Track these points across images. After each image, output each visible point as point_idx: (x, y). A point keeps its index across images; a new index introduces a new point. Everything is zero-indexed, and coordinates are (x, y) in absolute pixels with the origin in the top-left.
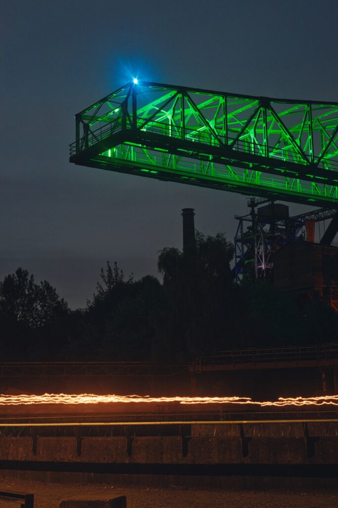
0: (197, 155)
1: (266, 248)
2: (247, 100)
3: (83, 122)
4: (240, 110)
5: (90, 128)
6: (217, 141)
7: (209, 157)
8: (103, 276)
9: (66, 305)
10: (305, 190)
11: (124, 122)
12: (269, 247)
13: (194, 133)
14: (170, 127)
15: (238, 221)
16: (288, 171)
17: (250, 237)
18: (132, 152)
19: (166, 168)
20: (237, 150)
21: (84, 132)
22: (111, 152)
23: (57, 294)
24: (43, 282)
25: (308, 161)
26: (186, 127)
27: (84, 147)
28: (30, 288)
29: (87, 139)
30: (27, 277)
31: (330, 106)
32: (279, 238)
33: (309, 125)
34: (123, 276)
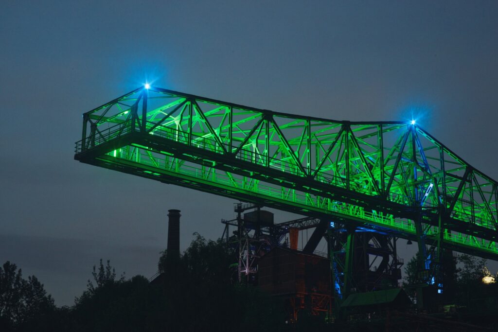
0: (201, 160)
1: (250, 253)
2: (251, 111)
3: (91, 122)
4: (243, 121)
5: (97, 127)
6: (221, 149)
7: (212, 163)
8: (94, 274)
9: (52, 302)
10: (300, 201)
11: (133, 125)
12: (253, 253)
13: (198, 139)
14: (177, 132)
15: (224, 225)
16: (286, 182)
17: (235, 242)
18: (137, 154)
19: (169, 171)
20: (239, 158)
21: (91, 131)
22: (117, 152)
23: (45, 290)
24: (31, 277)
25: (305, 173)
26: (193, 133)
27: (90, 146)
28: (17, 283)
29: (94, 138)
30: (15, 271)
31: (327, 123)
32: (263, 244)
33: (308, 139)
34: (115, 274)
